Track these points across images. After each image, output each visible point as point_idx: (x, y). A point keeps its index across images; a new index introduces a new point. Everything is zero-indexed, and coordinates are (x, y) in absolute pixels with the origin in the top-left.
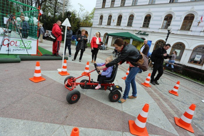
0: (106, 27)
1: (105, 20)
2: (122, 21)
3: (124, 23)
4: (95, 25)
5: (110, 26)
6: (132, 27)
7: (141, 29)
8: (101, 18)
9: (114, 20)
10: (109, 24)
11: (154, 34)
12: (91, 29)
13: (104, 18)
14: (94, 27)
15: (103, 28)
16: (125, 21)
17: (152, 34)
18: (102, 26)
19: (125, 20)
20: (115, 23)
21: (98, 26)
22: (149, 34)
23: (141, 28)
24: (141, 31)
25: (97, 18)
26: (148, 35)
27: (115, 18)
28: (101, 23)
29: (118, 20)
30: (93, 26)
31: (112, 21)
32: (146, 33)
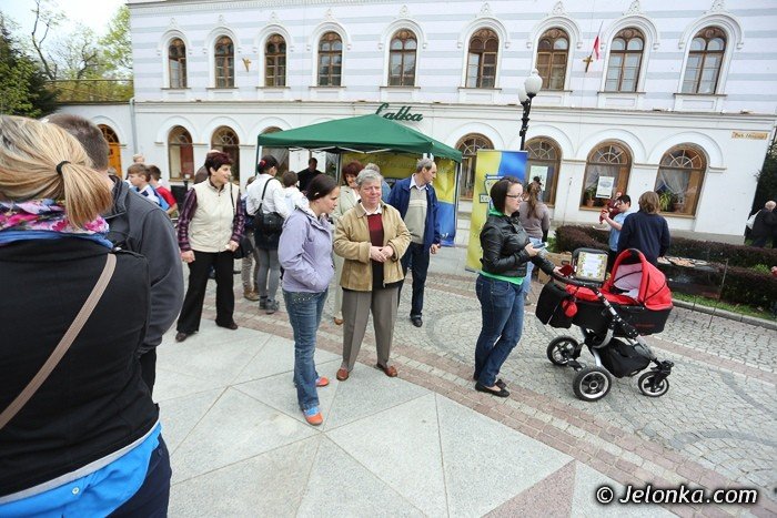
0: (212, 96)
1: (202, 64)
2: (291, 64)
3: (302, 73)
4: (146, 90)
5: (235, 92)
6: (341, 91)
7: (385, 96)
8: (177, 51)
9: (247, 63)
10: (225, 79)
11: (442, 114)
12: (133, 115)
13: (192, 53)
14: (149, 103)
15: (199, 101)
16: (303, 64)
17: (436, 114)
18: (189, 96)
19: (303, 56)
20: (256, 73)
21: (166, 97)
22: (424, 114)
23: (384, 92)
24: (386, 105)
25: (151, 53)
26: (419, 118)
27: (251, 52)
28: (181, 80)
29: (270, 61)
30: (138, 97)
31: (238, 65)
32: (412, 112)
